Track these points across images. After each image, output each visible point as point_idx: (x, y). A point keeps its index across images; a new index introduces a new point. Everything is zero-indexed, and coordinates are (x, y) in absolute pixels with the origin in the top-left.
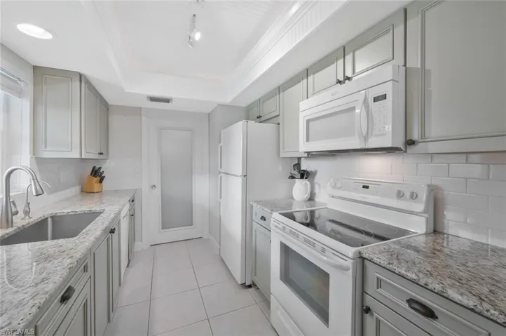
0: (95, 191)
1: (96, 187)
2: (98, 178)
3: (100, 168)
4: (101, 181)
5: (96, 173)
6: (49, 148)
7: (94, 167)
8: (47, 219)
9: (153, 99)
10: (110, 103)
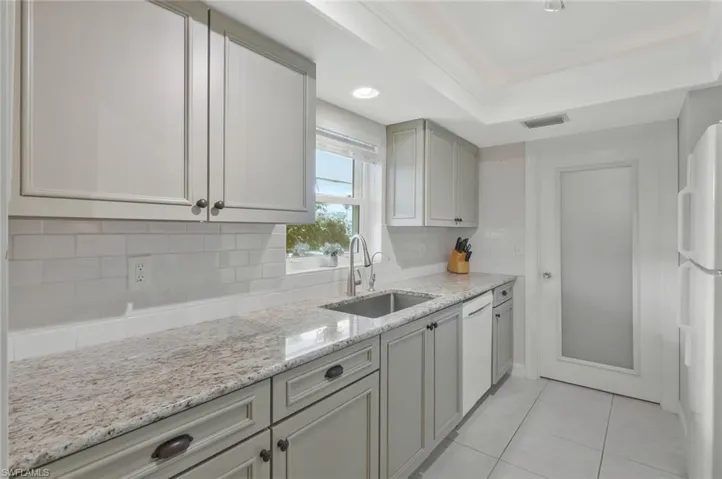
0: (460, 271)
1: (461, 266)
2: (464, 254)
3: (466, 240)
4: (467, 259)
5: (462, 247)
6: (397, 216)
7: (459, 239)
8: (389, 295)
9: (532, 124)
10: (479, 146)
